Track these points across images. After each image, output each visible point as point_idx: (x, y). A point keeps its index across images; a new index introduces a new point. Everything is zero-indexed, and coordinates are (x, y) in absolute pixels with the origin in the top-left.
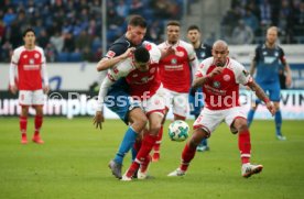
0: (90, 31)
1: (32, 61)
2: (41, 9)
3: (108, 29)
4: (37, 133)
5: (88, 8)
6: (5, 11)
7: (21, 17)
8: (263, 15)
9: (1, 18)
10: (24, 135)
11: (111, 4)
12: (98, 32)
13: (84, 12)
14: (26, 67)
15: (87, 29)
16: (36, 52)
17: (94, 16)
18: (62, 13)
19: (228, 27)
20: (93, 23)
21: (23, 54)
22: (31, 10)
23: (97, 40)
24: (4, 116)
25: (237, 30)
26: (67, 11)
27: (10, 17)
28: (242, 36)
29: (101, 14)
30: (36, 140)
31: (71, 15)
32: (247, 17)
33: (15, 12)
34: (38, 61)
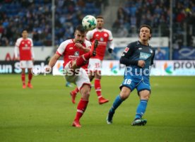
0: (46, 31)
1: (26, 45)
2: (22, 19)
3: (55, 29)
4: (29, 82)
5: (45, 19)
6: (4, 20)
7: (11, 24)
8: (132, 22)
9: (0, 24)
10: (24, 84)
11: (57, 17)
12: (50, 31)
13: (43, 21)
14: (24, 48)
15: (44, 29)
16: (28, 41)
17: (48, 23)
18: (32, 22)
19: (115, 29)
20: (48, 27)
21: (22, 41)
22: (17, 20)
23: (49, 35)
24: (3, 73)
25: (119, 30)
26: (34, 20)
27: (6, 24)
28: (122, 33)
29: (51, 22)
30: (29, 86)
31: (37, 22)
32: (124, 23)
33: (9, 21)
34: (29, 45)
